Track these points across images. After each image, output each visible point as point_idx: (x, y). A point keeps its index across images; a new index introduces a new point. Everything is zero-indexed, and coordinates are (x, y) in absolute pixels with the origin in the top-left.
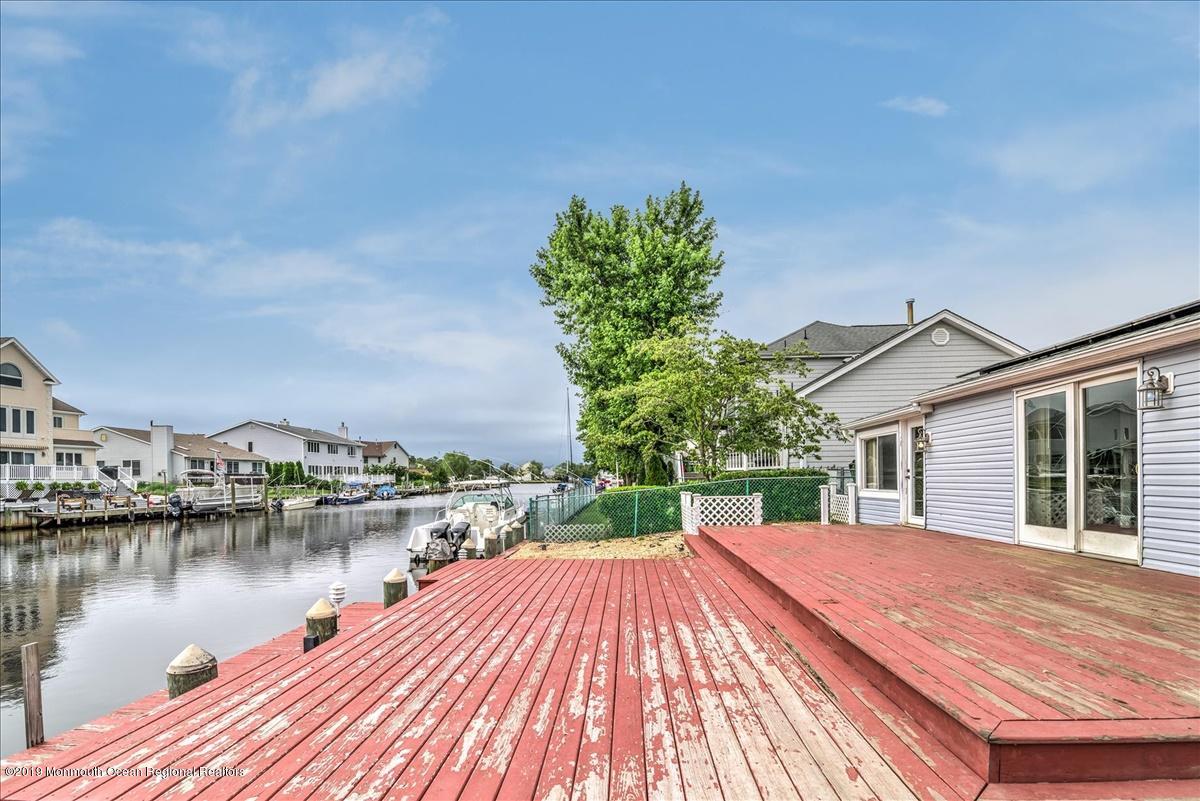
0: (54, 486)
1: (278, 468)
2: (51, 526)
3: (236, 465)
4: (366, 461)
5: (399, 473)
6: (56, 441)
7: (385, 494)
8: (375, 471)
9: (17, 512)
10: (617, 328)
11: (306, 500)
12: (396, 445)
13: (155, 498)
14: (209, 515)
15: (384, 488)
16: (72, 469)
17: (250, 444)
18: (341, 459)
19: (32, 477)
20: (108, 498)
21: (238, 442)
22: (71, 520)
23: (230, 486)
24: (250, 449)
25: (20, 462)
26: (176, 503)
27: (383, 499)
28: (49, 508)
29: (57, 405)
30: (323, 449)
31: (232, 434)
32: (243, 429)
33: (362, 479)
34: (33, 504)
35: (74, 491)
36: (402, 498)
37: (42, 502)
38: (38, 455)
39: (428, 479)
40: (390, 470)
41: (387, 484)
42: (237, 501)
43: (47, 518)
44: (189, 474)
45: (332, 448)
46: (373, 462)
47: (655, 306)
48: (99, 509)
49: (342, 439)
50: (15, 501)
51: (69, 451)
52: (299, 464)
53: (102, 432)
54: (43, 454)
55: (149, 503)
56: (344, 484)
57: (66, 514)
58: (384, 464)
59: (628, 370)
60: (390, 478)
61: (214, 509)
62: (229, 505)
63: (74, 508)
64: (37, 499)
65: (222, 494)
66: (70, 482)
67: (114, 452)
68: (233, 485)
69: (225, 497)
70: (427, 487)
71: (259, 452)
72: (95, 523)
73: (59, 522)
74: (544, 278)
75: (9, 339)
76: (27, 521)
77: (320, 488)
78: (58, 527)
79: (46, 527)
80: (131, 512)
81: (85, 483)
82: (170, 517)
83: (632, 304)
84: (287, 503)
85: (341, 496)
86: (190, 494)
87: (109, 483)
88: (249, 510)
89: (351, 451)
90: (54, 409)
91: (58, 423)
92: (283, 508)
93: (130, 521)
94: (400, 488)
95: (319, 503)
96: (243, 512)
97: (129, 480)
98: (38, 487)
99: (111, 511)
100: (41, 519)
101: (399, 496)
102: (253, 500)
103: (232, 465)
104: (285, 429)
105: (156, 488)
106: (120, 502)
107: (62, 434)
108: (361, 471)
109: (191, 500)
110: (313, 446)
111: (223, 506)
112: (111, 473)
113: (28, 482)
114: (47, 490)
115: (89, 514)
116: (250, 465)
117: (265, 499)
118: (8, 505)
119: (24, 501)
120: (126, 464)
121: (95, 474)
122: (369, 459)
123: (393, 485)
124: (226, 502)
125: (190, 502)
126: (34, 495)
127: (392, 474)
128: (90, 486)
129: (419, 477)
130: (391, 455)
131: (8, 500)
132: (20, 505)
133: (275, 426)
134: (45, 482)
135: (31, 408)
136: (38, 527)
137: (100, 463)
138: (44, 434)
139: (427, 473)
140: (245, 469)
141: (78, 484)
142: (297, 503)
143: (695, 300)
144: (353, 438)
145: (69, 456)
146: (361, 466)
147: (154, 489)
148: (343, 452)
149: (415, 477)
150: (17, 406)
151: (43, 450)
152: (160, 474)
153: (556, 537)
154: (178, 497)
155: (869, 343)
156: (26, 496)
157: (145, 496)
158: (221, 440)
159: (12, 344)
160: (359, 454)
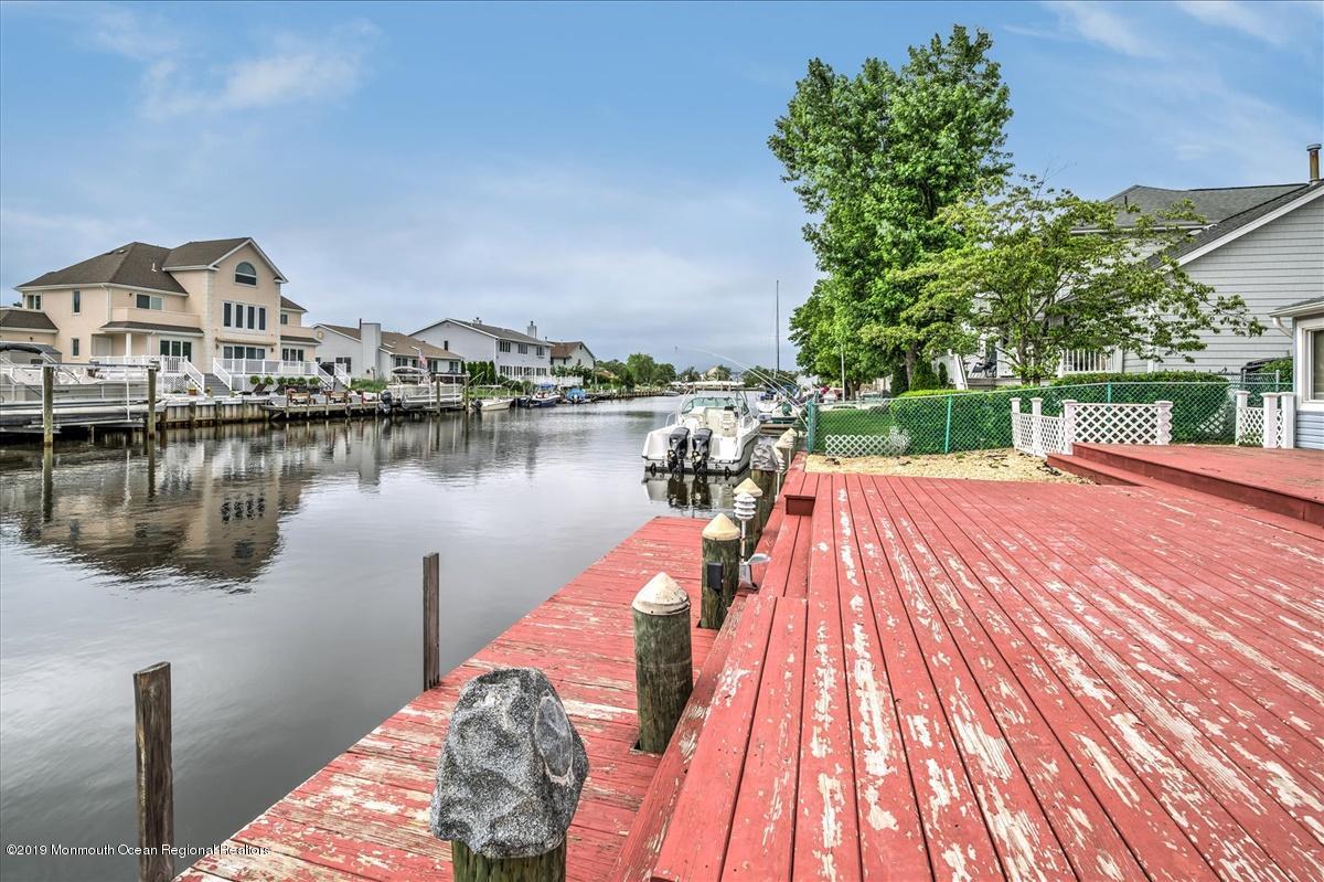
0: (281, 381)
1: (472, 368)
2: (280, 420)
3: (435, 363)
4: (552, 363)
5: (586, 375)
6: (283, 338)
7: (576, 397)
8: (563, 373)
9: (253, 405)
10: (880, 200)
11: (501, 401)
12: (582, 346)
13: (368, 395)
14: (413, 413)
15: (574, 391)
16: (294, 365)
17: (446, 343)
18: (530, 360)
19: (263, 371)
20: (329, 394)
21: (435, 341)
22: (297, 413)
23: (435, 384)
24: (446, 348)
25: (253, 357)
26: (387, 400)
27: (573, 403)
28: (279, 402)
29: (285, 303)
30: (514, 348)
31: (431, 333)
32: (440, 327)
33: (552, 380)
34: (266, 398)
35: (298, 385)
36: (593, 401)
37: (272, 395)
38: (268, 350)
39: (616, 383)
40: (578, 372)
41: (575, 387)
42: (442, 400)
43: (278, 411)
44: (395, 372)
45: (523, 348)
46: (558, 364)
47: (932, 170)
48: (321, 402)
49: (531, 339)
50: (249, 394)
51: (294, 348)
52: (492, 363)
53: (320, 330)
54: (272, 350)
55: (363, 399)
56: (535, 386)
57: (295, 409)
58: (570, 365)
59: (895, 251)
60: (578, 381)
61: (420, 406)
62: (434, 404)
63: (298, 403)
64: (268, 393)
65: (428, 392)
66: (296, 377)
67: (329, 350)
68: (438, 384)
69: (430, 395)
70: (615, 391)
71: (456, 350)
72: (318, 417)
73: (288, 416)
74: (784, 149)
75: (247, 239)
76: (261, 413)
77: (513, 390)
78: (287, 420)
79: (277, 420)
80: (348, 408)
81: (307, 378)
82: (381, 413)
83: (903, 169)
84: (485, 404)
85: (534, 398)
86: (401, 392)
87: (326, 379)
88: (450, 410)
89: (540, 350)
90: (282, 306)
91: (284, 320)
92: (482, 408)
93: (346, 416)
94: (589, 391)
95: (513, 405)
96: (448, 412)
97: (342, 376)
98: (269, 381)
99: (332, 406)
100: (272, 412)
101: (589, 400)
102: (455, 399)
103: (432, 363)
104: (478, 327)
105: (367, 385)
106: (338, 398)
107: (289, 331)
108: (548, 372)
109: (400, 397)
110: (504, 346)
111: (428, 404)
112: (328, 368)
113: (261, 376)
114: (276, 386)
115: (312, 408)
116: (447, 364)
117: (466, 399)
118: (246, 397)
119: (258, 394)
120: (339, 360)
121: (315, 371)
122: (555, 361)
123: (581, 388)
124: (431, 401)
125: (399, 400)
126: (266, 389)
127: (579, 375)
128: (312, 381)
129: (608, 381)
130: (576, 355)
131: (245, 393)
132: (254, 398)
133: (469, 325)
134: (274, 377)
135: (263, 305)
136: (270, 420)
137: (318, 360)
138: (273, 331)
139: (612, 376)
140: (443, 368)
141: (301, 379)
142: (493, 403)
143: (986, 162)
144: (541, 337)
145: (293, 351)
146: (548, 367)
147: (365, 386)
148: (532, 352)
149: (603, 380)
150: (252, 304)
151: (271, 346)
152: (368, 372)
153: (841, 450)
154: (389, 394)
155: (1223, 210)
156: (260, 390)
157: (359, 393)
158: (420, 338)
159: (249, 244)
160: (547, 354)
